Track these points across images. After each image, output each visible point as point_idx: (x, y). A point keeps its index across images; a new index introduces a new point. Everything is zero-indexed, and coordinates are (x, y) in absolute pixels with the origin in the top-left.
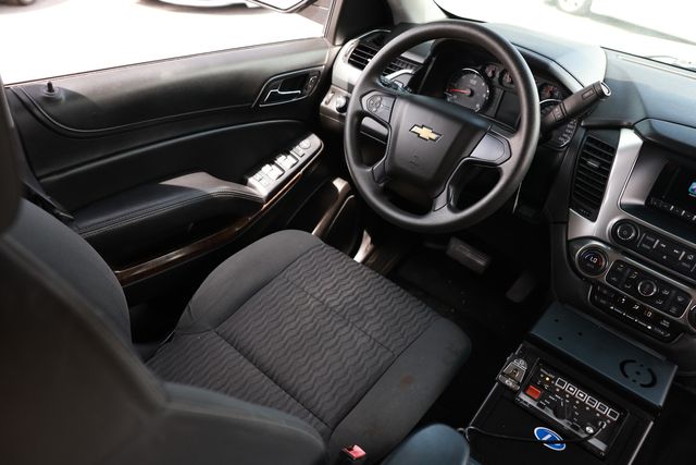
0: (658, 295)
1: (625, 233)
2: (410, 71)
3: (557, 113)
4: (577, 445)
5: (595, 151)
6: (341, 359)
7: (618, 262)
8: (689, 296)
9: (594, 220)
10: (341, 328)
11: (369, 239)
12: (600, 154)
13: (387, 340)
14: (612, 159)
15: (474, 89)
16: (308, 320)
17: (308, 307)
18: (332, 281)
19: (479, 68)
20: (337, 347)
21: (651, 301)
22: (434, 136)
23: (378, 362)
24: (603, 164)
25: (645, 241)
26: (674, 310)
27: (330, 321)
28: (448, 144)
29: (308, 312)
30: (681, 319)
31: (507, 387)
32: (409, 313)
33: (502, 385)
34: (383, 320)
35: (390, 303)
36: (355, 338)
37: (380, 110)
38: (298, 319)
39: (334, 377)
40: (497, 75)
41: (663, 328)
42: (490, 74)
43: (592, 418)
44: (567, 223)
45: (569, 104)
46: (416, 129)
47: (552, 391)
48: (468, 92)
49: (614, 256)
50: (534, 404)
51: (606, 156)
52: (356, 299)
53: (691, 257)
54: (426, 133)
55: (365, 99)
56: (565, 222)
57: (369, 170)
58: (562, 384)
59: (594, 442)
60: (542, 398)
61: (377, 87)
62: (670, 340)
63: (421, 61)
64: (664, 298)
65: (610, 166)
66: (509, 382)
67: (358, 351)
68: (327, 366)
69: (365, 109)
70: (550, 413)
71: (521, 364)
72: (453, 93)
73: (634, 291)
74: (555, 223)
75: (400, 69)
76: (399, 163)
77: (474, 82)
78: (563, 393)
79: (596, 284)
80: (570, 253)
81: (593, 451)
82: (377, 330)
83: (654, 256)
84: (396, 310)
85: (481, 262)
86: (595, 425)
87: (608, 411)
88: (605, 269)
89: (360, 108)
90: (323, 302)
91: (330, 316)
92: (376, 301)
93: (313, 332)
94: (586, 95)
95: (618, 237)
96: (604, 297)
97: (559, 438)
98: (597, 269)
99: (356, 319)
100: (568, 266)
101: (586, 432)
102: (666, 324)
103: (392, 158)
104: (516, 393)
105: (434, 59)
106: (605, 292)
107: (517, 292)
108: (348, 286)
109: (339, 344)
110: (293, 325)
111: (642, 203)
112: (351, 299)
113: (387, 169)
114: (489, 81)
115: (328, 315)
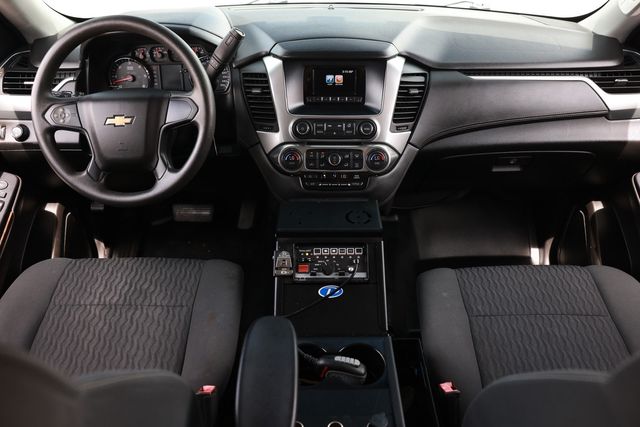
0: (344, 161)
1: (303, 129)
2: (72, 79)
3: (213, 63)
4: (349, 285)
5: (253, 82)
6: (149, 336)
7: (308, 152)
8: (361, 151)
9: (277, 131)
10: (134, 314)
11: (102, 245)
12: (258, 82)
13: (177, 300)
14: (267, 82)
15: (134, 73)
16: (101, 325)
17: (95, 315)
18: (101, 283)
19: (130, 55)
20: (140, 329)
21: (341, 166)
22: (128, 120)
23: (180, 320)
24: (263, 88)
25: (318, 128)
26: (357, 166)
27: (121, 314)
28: (144, 121)
29: (96, 319)
30: (364, 169)
31: (284, 276)
32: (181, 271)
33: (281, 278)
34: (164, 289)
35: (161, 273)
36: (150, 314)
37: (68, 120)
38: (92, 329)
39: (153, 353)
40: (147, 54)
41: (356, 181)
42: (141, 57)
43: (347, 261)
44: (260, 142)
45: (218, 54)
46: (109, 121)
47: (314, 260)
48: (130, 78)
49: (303, 150)
50: (308, 276)
51: (262, 82)
52: (131, 286)
53: (349, 126)
54: (120, 121)
55: (48, 115)
56: (258, 143)
57: (85, 173)
58: (317, 251)
59: (358, 275)
60: (311, 269)
61: (53, 101)
62: (364, 187)
63: (76, 66)
64: (348, 160)
65: (269, 88)
66: (284, 272)
67: (159, 322)
68: (141, 348)
69: (52, 123)
70: (321, 275)
71: (285, 255)
72: (117, 84)
73: (328, 166)
74: (252, 146)
75: (60, 80)
76: (109, 156)
77: (131, 68)
78: (322, 257)
79: (302, 174)
80: (273, 162)
81: (360, 282)
82: (164, 298)
83: (328, 136)
84: (168, 275)
85: (207, 213)
86: (352, 265)
87: (354, 251)
88: (302, 162)
89: (48, 125)
90: (105, 304)
91: (118, 311)
92: (149, 278)
93: (112, 331)
94: (229, 41)
95: (300, 135)
96: (311, 180)
97: (335, 287)
98: (298, 164)
99: (141, 299)
100: (277, 172)
101: (350, 272)
102: (357, 177)
103: (100, 155)
104: (292, 276)
105: (87, 61)
106: (310, 177)
107: (245, 221)
108: (118, 280)
109: (140, 326)
110: (90, 337)
111: (302, 104)
112: (126, 288)
113: (100, 165)
114: (143, 62)
115: (116, 311)
